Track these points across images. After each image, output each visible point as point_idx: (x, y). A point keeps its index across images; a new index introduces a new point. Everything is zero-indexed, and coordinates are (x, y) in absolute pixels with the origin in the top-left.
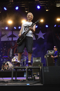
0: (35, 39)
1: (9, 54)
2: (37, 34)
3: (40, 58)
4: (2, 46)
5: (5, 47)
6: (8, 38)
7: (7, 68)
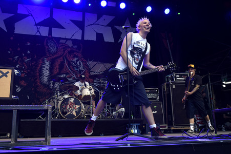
1: (41, 74)
3: (157, 90)
4: (19, 49)
5: (29, 52)
6: (39, 27)
7: (76, 111)
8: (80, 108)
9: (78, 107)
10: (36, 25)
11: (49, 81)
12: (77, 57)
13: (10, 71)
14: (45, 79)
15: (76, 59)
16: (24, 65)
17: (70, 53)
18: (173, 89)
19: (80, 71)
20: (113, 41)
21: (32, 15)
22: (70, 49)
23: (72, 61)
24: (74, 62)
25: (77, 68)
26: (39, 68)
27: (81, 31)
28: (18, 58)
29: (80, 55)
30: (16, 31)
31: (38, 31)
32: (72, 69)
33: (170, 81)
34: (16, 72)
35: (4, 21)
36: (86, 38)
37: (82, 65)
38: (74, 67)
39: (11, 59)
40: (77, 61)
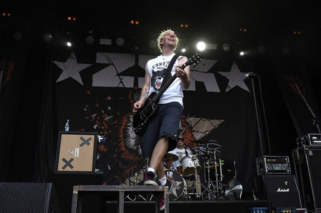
0: (219, 91)
1: (126, 136)
2: (223, 74)
3: (287, 159)
4: (98, 105)
5: (109, 108)
6: (121, 77)
7: (176, 190)
8: (182, 185)
9: (178, 183)
10: (119, 75)
11: (136, 144)
13: (93, 137)
14: (132, 142)
16: (103, 125)
18: (309, 156)
20: (218, 90)
21: (113, 64)
26: (122, 127)
28: (96, 117)
30: (95, 84)
31: (121, 82)
33: (304, 145)
34: (100, 138)
39: (88, 118)
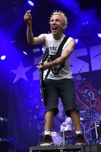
12: (87, 88)
14: (61, 115)
15: (86, 91)
16: (42, 106)
17: (80, 86)
19: (93, 102)
22: (79, 83)
23: (83, 94)
24: (85, 94)
25: (89, 99)
27: (88, 64)
28: (37, 100)
29: (90, 86)
30: (34, 79)
32: (84, 101)
35: (26, 73)
36: (93, 69)
37: (93, 95)
38: (85, 99)
39: (32, 102)
40: (88, 92)
